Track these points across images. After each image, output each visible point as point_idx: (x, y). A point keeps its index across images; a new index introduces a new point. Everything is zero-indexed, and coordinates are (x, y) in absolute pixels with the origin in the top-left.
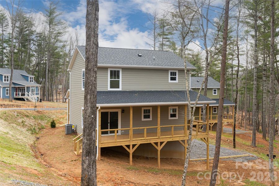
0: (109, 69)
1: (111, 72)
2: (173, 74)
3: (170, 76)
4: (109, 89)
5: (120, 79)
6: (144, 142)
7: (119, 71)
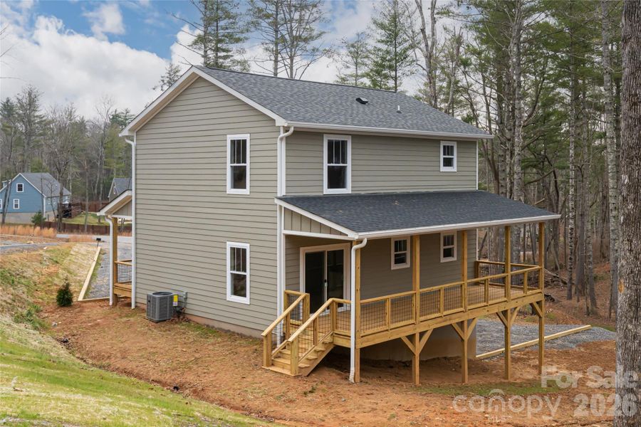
0: (325, 135)
1: (330, 143)
2: (448, 150)
3: (442, 157)
4: (327, 191)
5: (349, 165)
6: (441, 322)
7: (346, 141)
